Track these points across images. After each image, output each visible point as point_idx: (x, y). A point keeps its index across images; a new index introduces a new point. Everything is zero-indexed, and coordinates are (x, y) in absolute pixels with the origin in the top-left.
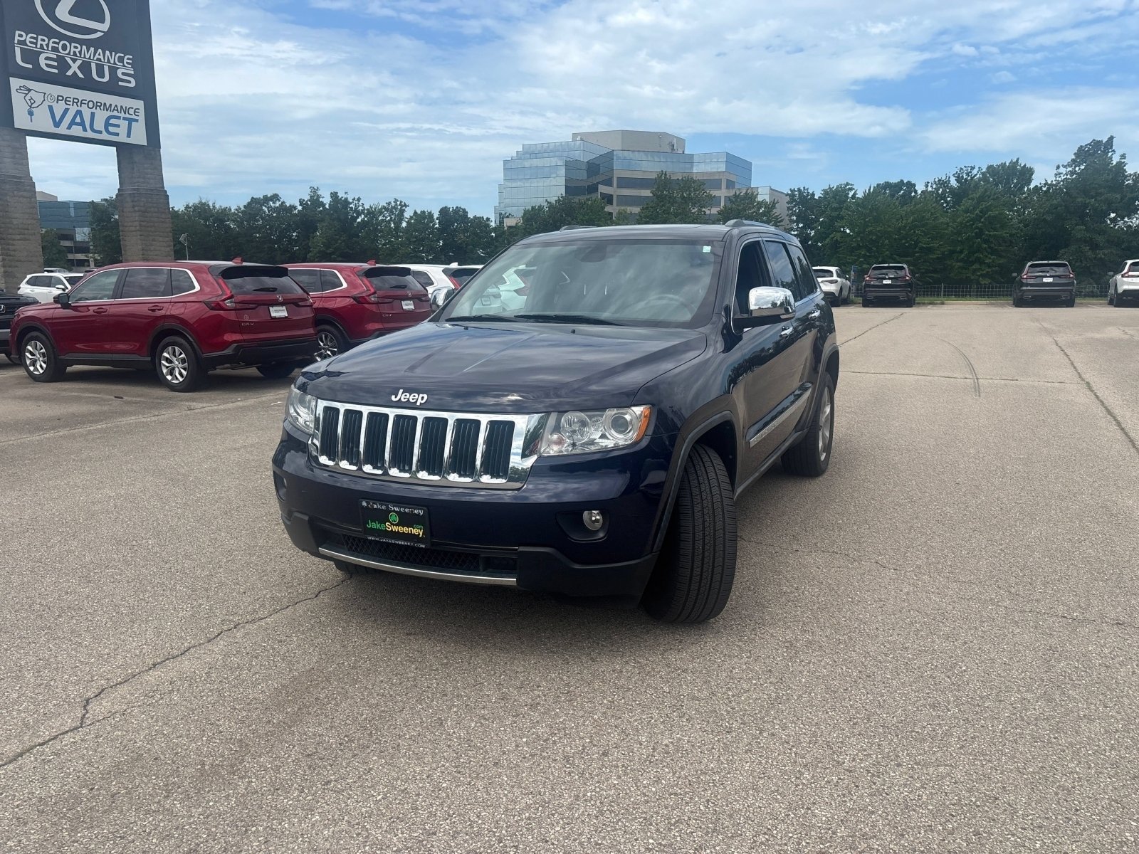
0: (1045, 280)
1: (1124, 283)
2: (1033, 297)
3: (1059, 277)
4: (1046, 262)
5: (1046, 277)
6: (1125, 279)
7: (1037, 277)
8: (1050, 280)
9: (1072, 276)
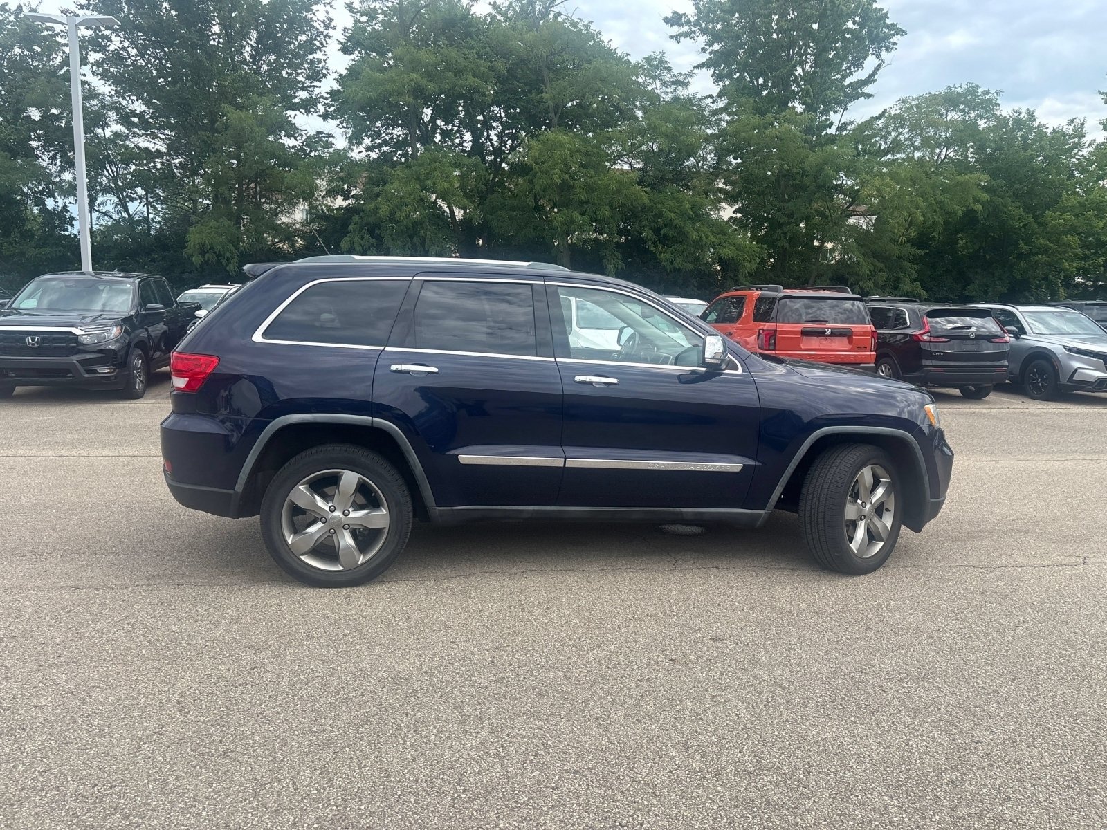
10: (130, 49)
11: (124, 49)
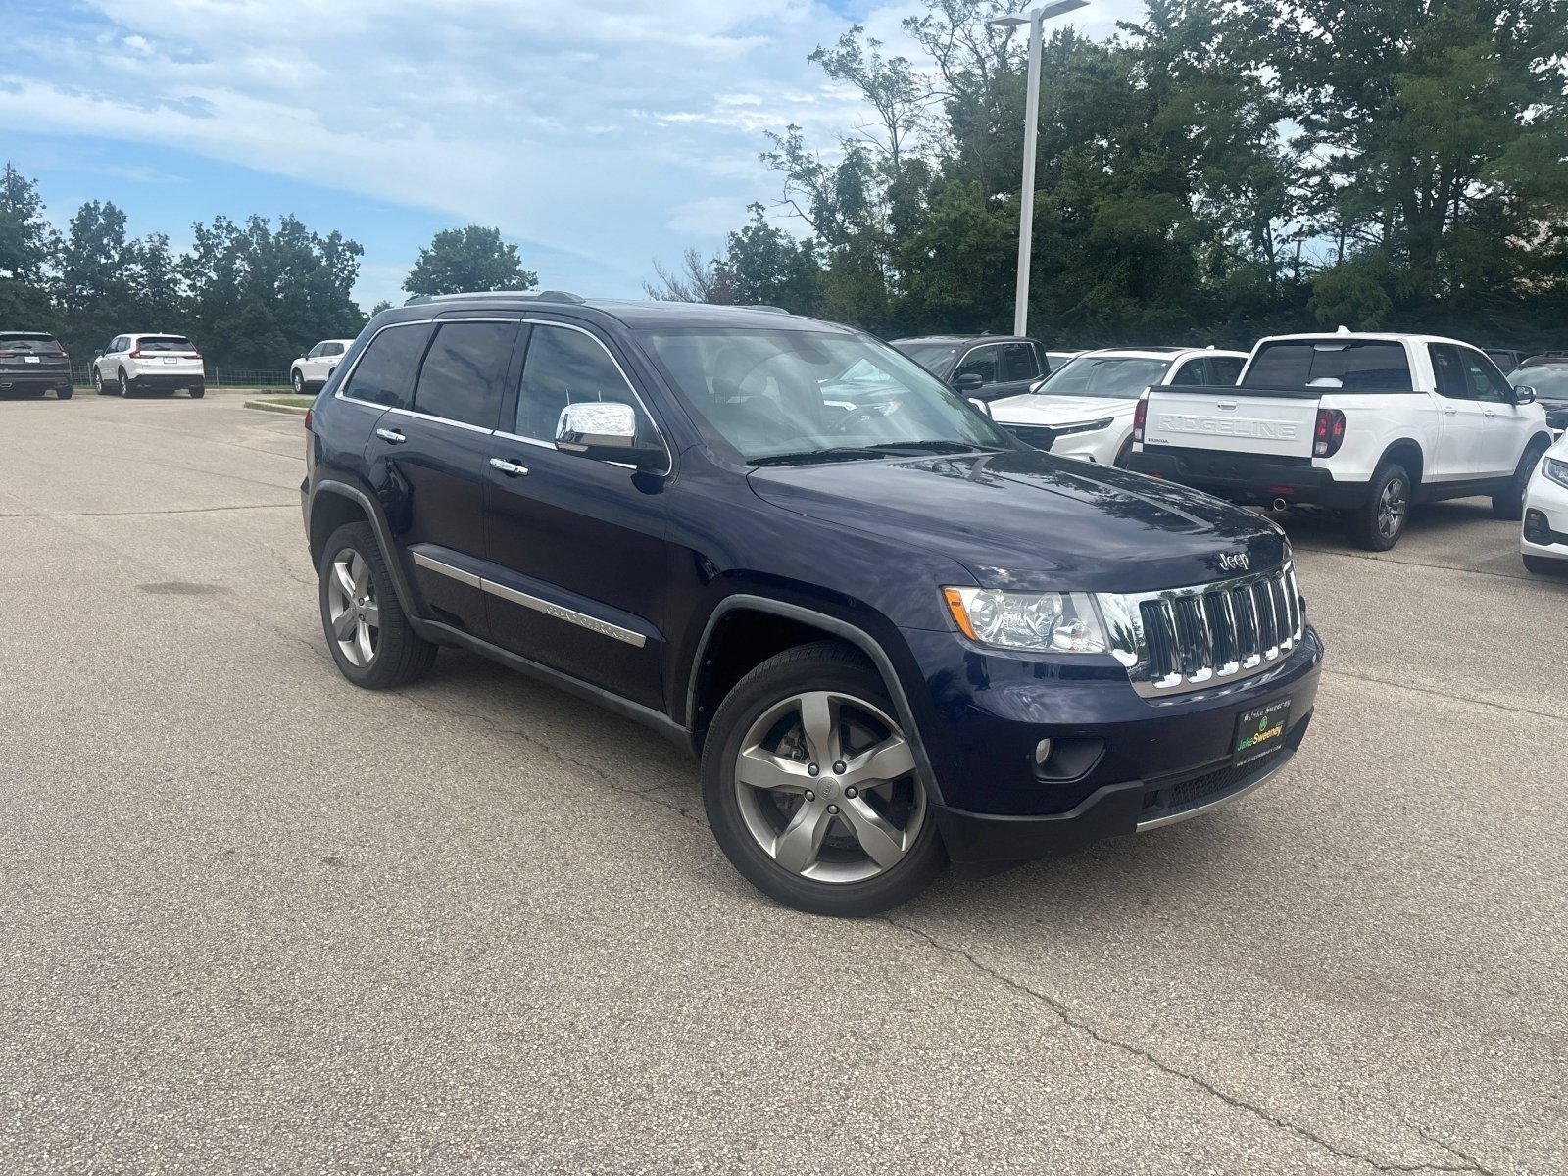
0: (28, 359)
1: (136, 366)
2: (16, 384)
3: (48, 355)
4: (21, 333)
5: (29, 355)
6: (136, 360)
7: (15, 355)
8: (36, 360)
9: (64, 354)
10: (1299, 20)
11: (1292, 20)
